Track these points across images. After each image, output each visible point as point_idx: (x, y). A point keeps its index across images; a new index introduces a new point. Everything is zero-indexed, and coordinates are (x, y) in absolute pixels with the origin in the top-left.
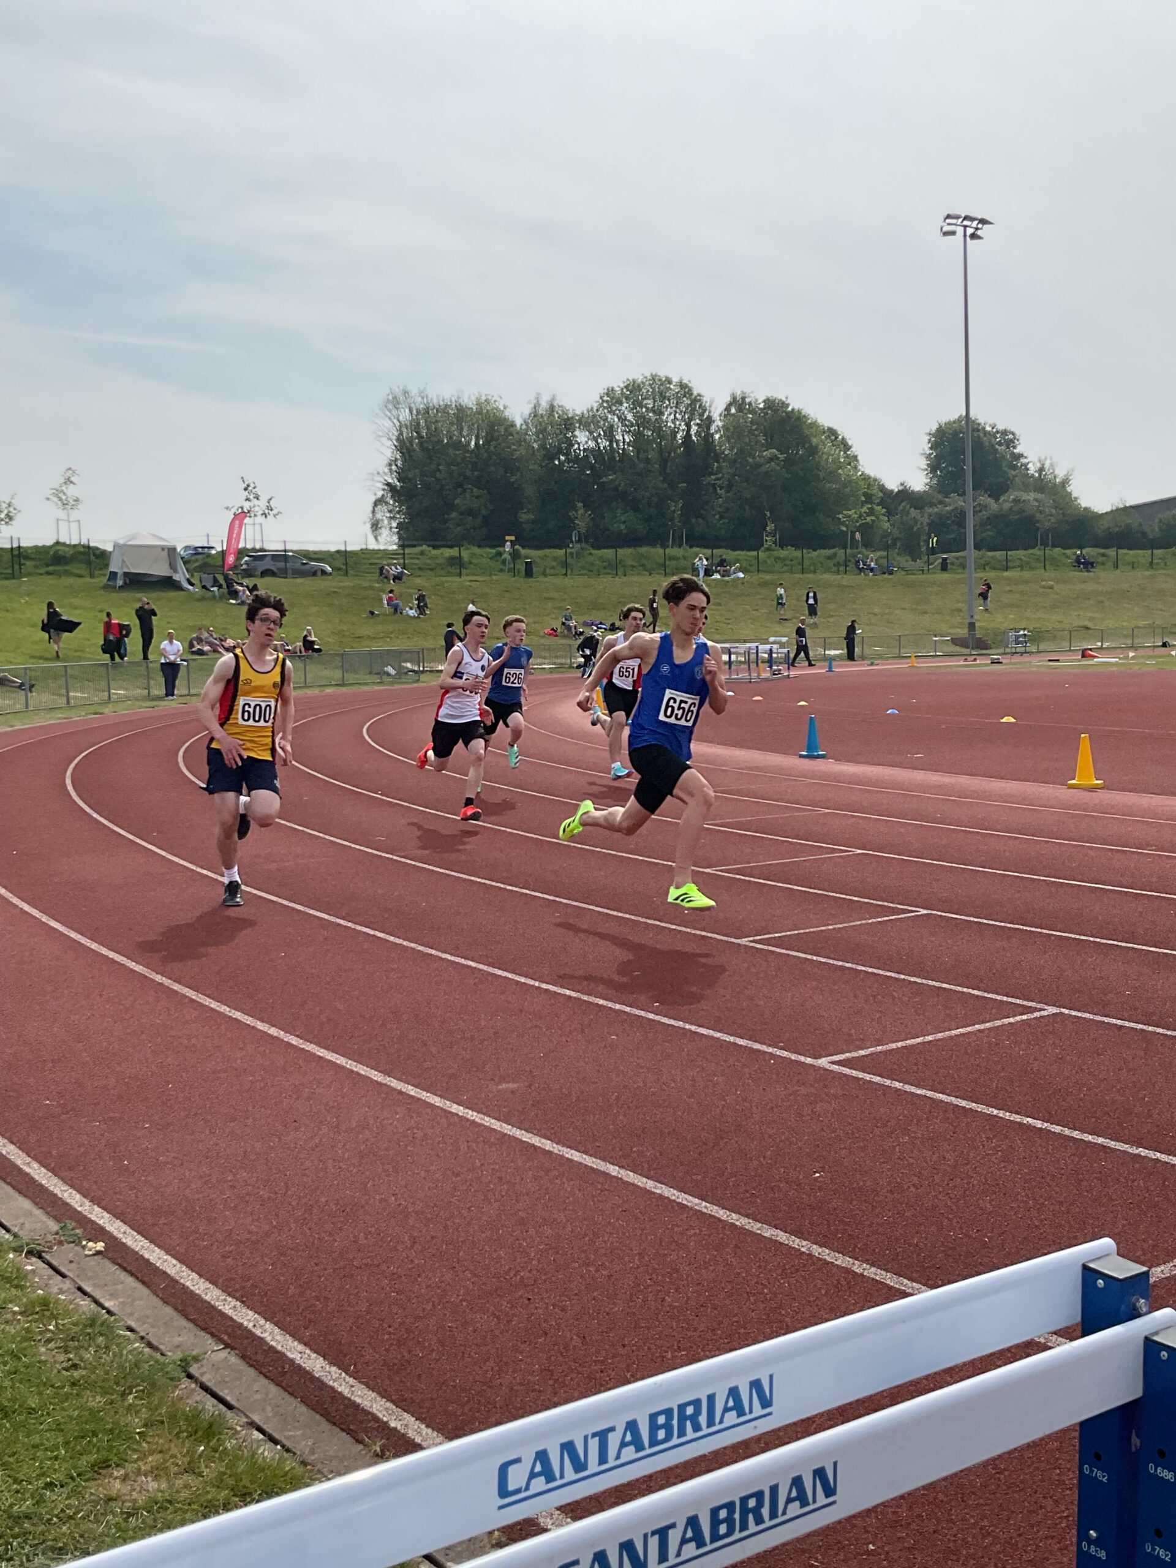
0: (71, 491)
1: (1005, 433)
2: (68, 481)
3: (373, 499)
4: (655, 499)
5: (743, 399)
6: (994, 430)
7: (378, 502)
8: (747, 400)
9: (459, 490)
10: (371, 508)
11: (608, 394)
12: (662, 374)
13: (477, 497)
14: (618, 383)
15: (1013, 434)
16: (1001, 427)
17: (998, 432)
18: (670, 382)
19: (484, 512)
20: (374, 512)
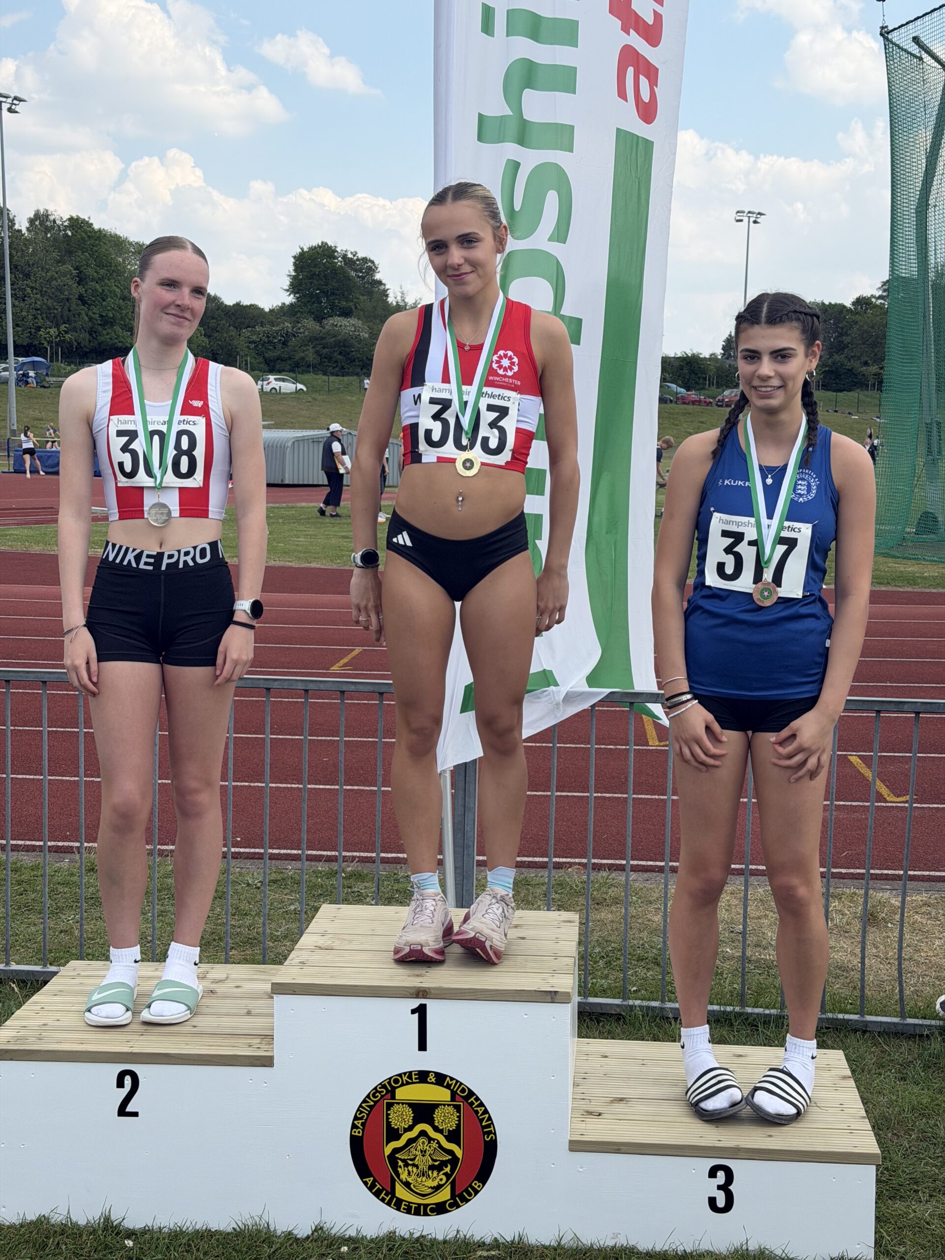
1: (365, 260)
5: (47, 216)
6: (355, 258)
8: (52, 218)
15: (373, 262)
16: (361, 255)
17: (358, 260)
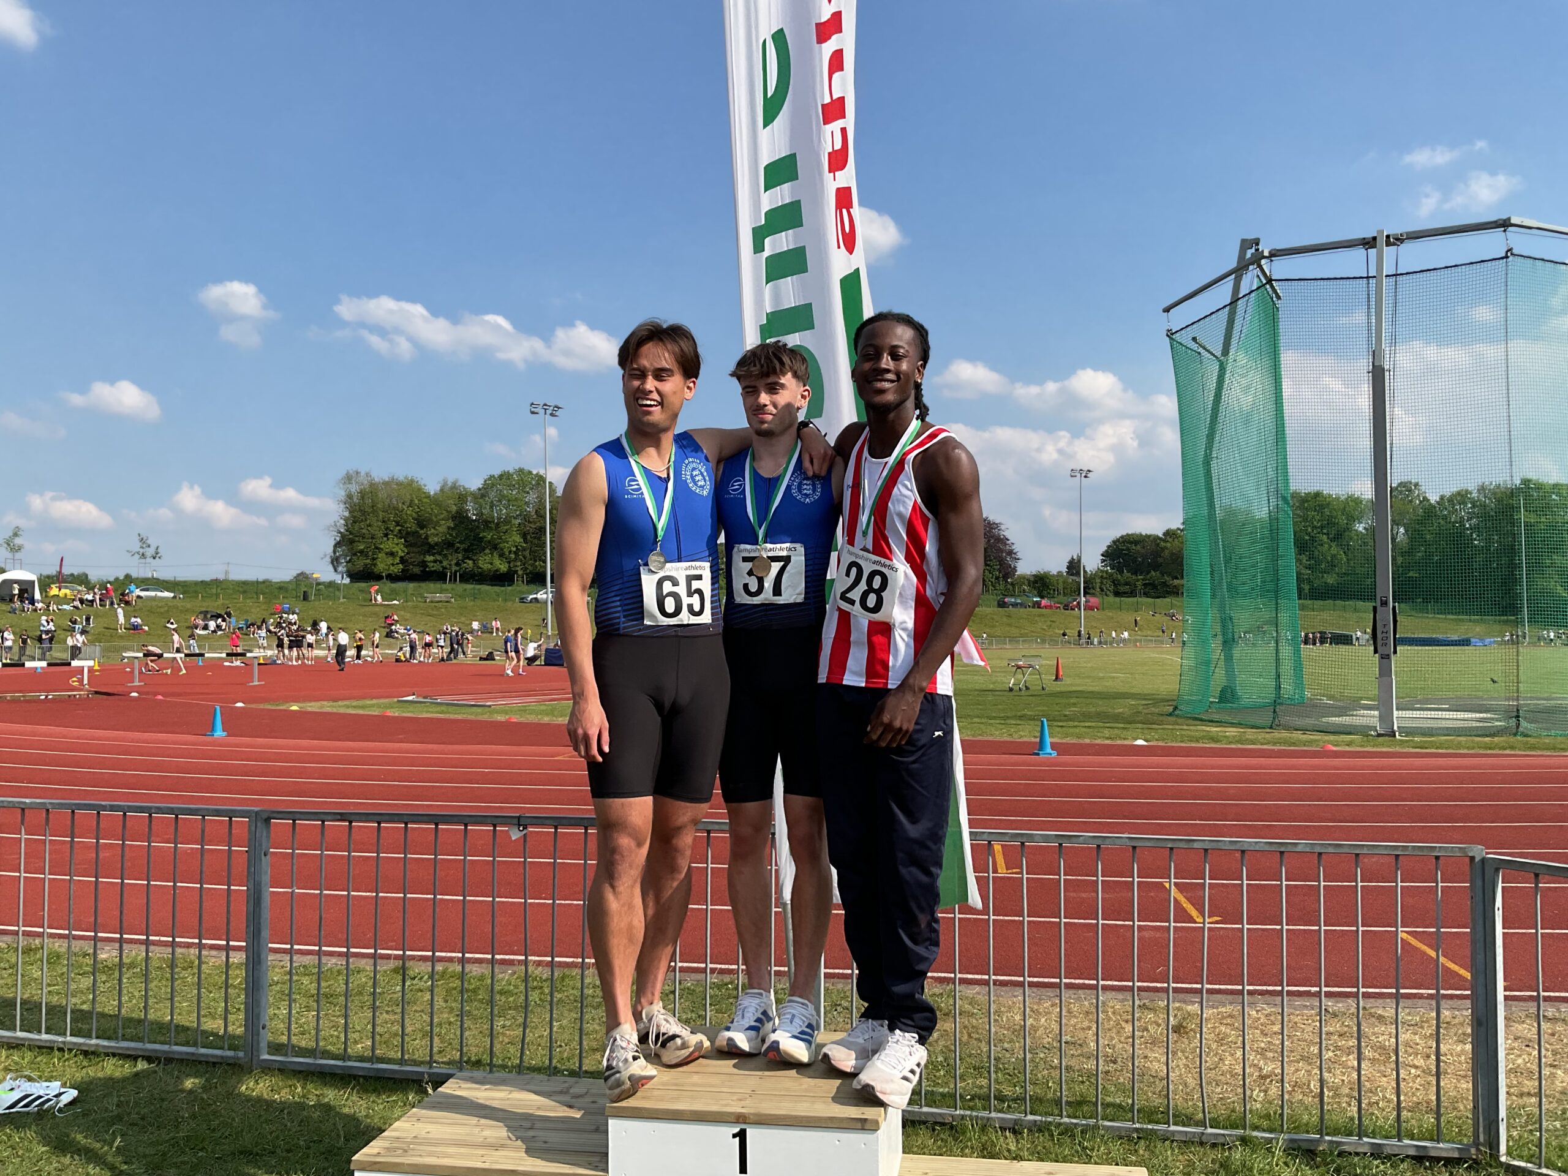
0: (18, 541)
2: (16, 535)
3: (333, 543)
4: (514, 549)
7: (337, 545)
9: (385, 539)
10: (332, 549)
11: (489, 479)
12: (527, 468)
13: (397, 544)
14: (497, 472)
18: (530, 473)
19: (401, 554)
20: (334, 552)
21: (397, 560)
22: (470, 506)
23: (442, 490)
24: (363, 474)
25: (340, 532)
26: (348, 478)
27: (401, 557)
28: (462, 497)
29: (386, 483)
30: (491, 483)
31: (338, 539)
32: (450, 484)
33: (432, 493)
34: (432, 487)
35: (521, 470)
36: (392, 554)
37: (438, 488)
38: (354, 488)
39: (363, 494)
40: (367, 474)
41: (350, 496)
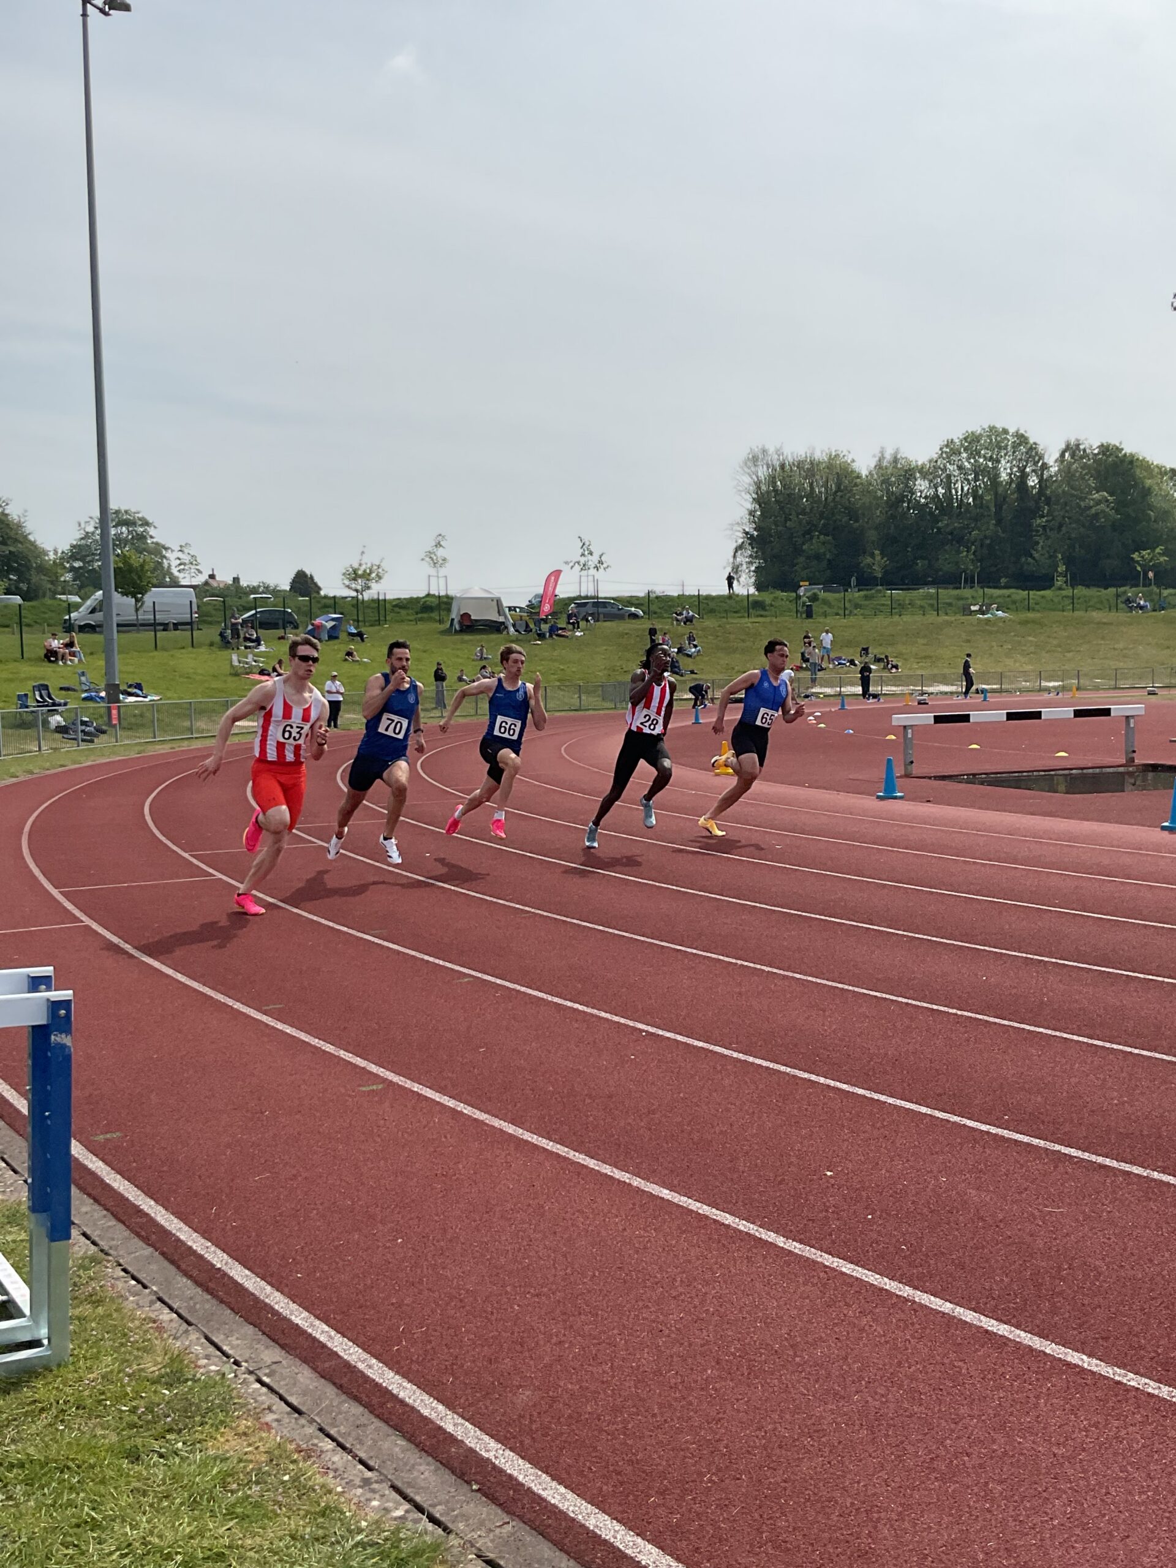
2: (438, 545)
3: (734, 545)
5: (1078, 446)
7: (738, 549)
8: (1082, 447)
9: (807, 537)
10: (733, 554)
11: (947, 446)
12: (999, 426)
13: (824, 543)
14: (957, 435)
18: (1005, 431)
20: (735, 557)
21: (825, 564)
22: (922, 486)
23: (879, 466)
24: (771, 450)
25: (747, 533)
26: (755, 460)
27: (829, 560)
28: (908, 474)
29: (800, 465)
30: (950, 450)
31: (740, 541)
32: (888, 456)
33: (864, 473)
34: (864, 465)
35: (992, 429)
36: (818, 557)
37: (873, 463)
38: (763, 472)
39: (772, 480)
40: (778, 452)
41: (758, 485)
